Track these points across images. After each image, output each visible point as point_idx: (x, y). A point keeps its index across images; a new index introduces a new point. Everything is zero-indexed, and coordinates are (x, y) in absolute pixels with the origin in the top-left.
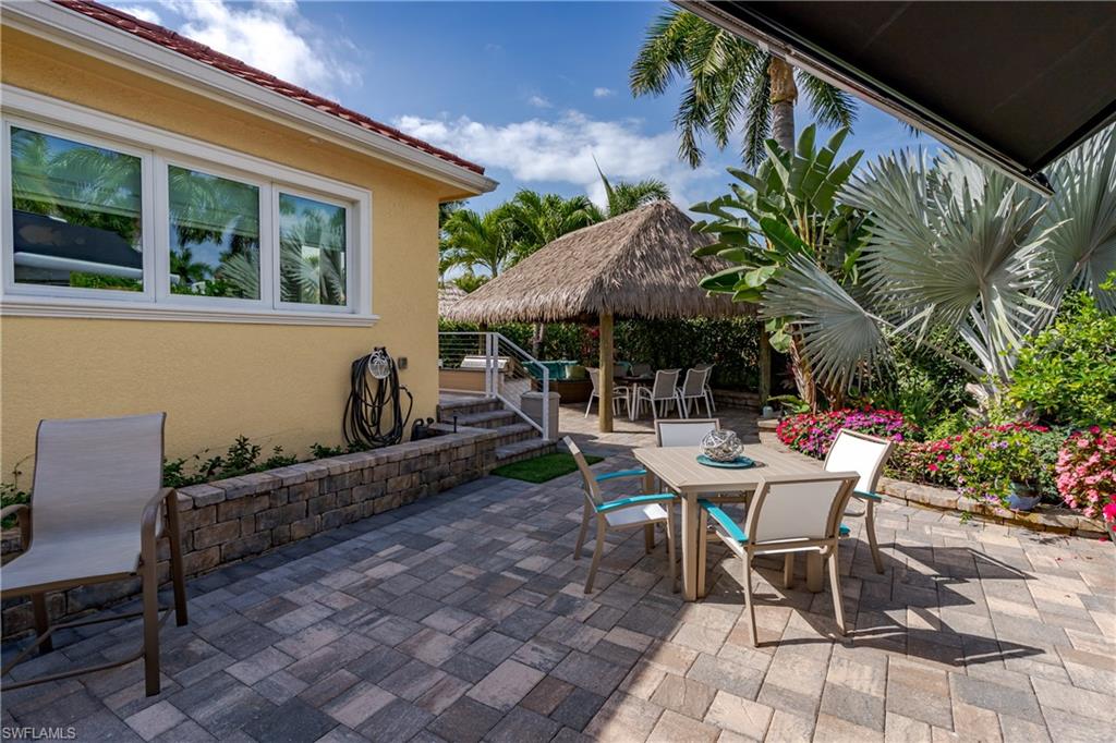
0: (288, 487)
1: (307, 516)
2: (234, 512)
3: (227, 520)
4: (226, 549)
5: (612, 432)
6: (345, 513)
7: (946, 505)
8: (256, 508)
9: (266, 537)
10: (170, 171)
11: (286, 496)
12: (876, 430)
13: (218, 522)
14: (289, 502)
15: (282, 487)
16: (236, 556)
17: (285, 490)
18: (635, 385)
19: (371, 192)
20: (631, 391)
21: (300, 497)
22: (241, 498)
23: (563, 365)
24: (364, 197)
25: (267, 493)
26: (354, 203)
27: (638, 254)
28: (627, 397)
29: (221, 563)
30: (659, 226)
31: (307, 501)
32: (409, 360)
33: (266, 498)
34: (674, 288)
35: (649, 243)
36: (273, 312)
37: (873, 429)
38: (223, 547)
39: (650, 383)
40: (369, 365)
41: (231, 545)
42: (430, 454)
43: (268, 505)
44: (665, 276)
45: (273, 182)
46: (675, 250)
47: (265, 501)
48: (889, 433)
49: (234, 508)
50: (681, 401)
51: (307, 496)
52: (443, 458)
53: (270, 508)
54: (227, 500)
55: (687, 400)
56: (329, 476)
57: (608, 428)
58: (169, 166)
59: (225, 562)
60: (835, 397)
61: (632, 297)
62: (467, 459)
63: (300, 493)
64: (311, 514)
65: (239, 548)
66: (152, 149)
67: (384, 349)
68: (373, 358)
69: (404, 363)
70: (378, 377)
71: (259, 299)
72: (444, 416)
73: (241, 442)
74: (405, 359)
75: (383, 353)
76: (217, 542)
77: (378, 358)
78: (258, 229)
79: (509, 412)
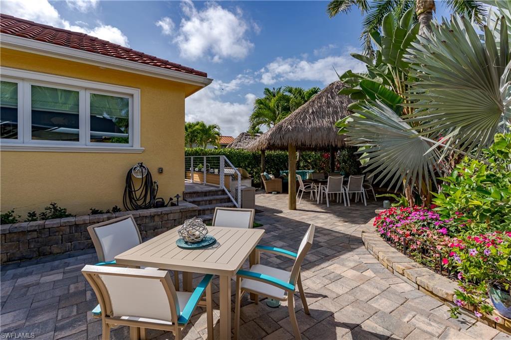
0: (49, 228)
1: (62, 243)
2: (15, 239)
3: (10, 242)
4: (10, 255)
5: (295, 209)
6: (86, 243)
7: (445, 296)
8: (29, 237)
9: (35, 251)
10: (32, 87)
11: (48, 233)
12: (429, 224)
13: (5, 243)
14: (50, 236)
15: (44, 228)
16: (16, 259)
17: (47, 230)
18: (320, 184)
19: (140, 90)
20: (318, 187)
21: (57, 234)
22: (19, 232)
23: (306, 172)
24: (137, 93)
25: (35, 231)
26: (132, 95)
27: (311, 111)
28: (316, 191)
29: (7, 261)
30: (329, 95)
31: (62, 235)
32: (164, 169)
33: (35, 233)
34: (330, 129)
35: (319, 105)
36: (86, 147)
37: (425, 223)
38: (8, 254)
39: (324, 183)
40: (133, 171)
41: (13, 253)
42: (146, 217)
43: (36, 236)
44: (325, 122)
45: (86, 89)
46: (337, 108)
47: (35, 235)
48: (437, 227)
49: (15, 237)
50: (346, 193)
51: (61, 233)
52: (157, 219)
53: (38, 238)
54: (10, 233)
55: (349, 193)
56: (75, 224)
57: (293, 206)
58: (32, 86)
59: (10, 261)
60: (425, 197)
61: (301, 135)
62: (175, 220)
63: (56, 232)
64: (64, 242)
65: (18, 255)
66: (23, 79)
67: (142, 163)
68: (135, 168)
69: (161, 171)
70: (138, 177)
71: (79, 141)
72: (187, 197)
73: (53, 205)
74: (162, 169)
75: (141, 166)
76: (5, 252)
77: (138, 168)
78: (79, 110)
79: (225, 197)
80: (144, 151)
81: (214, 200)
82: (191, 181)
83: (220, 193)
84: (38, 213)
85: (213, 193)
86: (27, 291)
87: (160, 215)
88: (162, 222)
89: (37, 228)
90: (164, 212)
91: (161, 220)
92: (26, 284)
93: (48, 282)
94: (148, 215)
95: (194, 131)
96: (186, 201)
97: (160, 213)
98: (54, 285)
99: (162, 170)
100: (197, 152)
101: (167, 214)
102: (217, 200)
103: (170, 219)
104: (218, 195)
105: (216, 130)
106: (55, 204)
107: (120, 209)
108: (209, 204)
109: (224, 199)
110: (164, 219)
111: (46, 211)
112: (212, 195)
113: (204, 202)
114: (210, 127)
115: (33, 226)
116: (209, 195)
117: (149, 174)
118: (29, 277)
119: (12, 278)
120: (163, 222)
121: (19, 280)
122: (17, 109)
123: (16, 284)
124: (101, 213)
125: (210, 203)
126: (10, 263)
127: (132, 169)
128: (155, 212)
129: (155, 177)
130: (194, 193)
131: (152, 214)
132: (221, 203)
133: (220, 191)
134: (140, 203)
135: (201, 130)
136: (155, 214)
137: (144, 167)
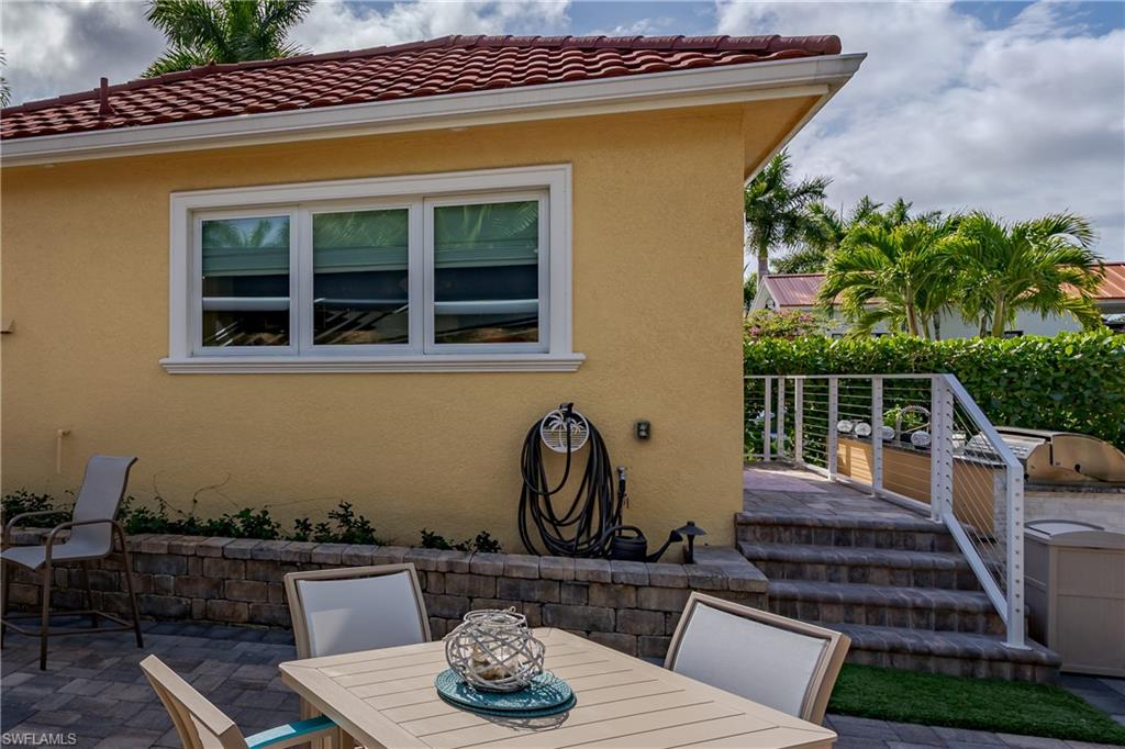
2: (261, 574)
4: (252, 609)
10: (314, 220)
13: (245, 579)
16: (262, 620)
19: (568, 167)
22: (267, 561)
24: (558, 178)
25: (294, 563)
26: (546, 189)
32: (655, 426)
36: (424, 358)
38: (251, 606)
40: (542, 430)
45: (424, 197)
49: (261, 570)
52: (596, 594)
54: (252, 559)
65: (265, 613)
66: (298, 205)
67: (570, 406)
68: (550, 420)
69: (643, 432)
70: (556, 449)
71: (407, 342)
72: (749, 536)
73: (346, 509)
74: (648, 426)
75: (569, 413)
76: (245, 599)
77: (559, 421)
78: (407, 260)
79: (949, 560)
80: (583, 364)
81: (880, 566)
82: (827, 475)
83: (921, 540)
84: (314, 522)
85: (882, 538)
86: (239, 695)
87: (608, 587)
88: (616, 610)
89: (296, 559)
90: (623, 578)
91: (612, 603)
92: (246, 681)
93: (278, 692)
94: (568, 576)
95: (931, 260)
96: (741, 551)
97: (609, 581)
98: (284, 701)
99: (648, 430)
100: (886, 353)
101: (637, 587)
102: (893, 568)
103: (646, 605)
104: (913, 548)
105: (1070, 241)
106: (350, 506)
107: (496, 542)
108: (852, 580)
109: (936, 569)
110: (625, 602)
111: (329, 520)
112: (878, 546)
113: (822, 568)
114: (1021, 233)
115: (291, 552)
116: (858, 544)
117: (596, 440)
118: (261, 666)
119: (237, 661)
120: (621, 612)
121: (244, 668)
122: (287, 276)
123: (234, 675)
124: (445, 547)
125: (856, 575)
126: (254, 627)
127: (541, 422)
128: (592, 572)
129: (621, 452)
130: (787, 525)
131: (581, 577)
132: (917, 584)
133: (922, 530)
134: (569, 533)
135: (969, 250)
136: (590, 577)
137: (578, 419)
